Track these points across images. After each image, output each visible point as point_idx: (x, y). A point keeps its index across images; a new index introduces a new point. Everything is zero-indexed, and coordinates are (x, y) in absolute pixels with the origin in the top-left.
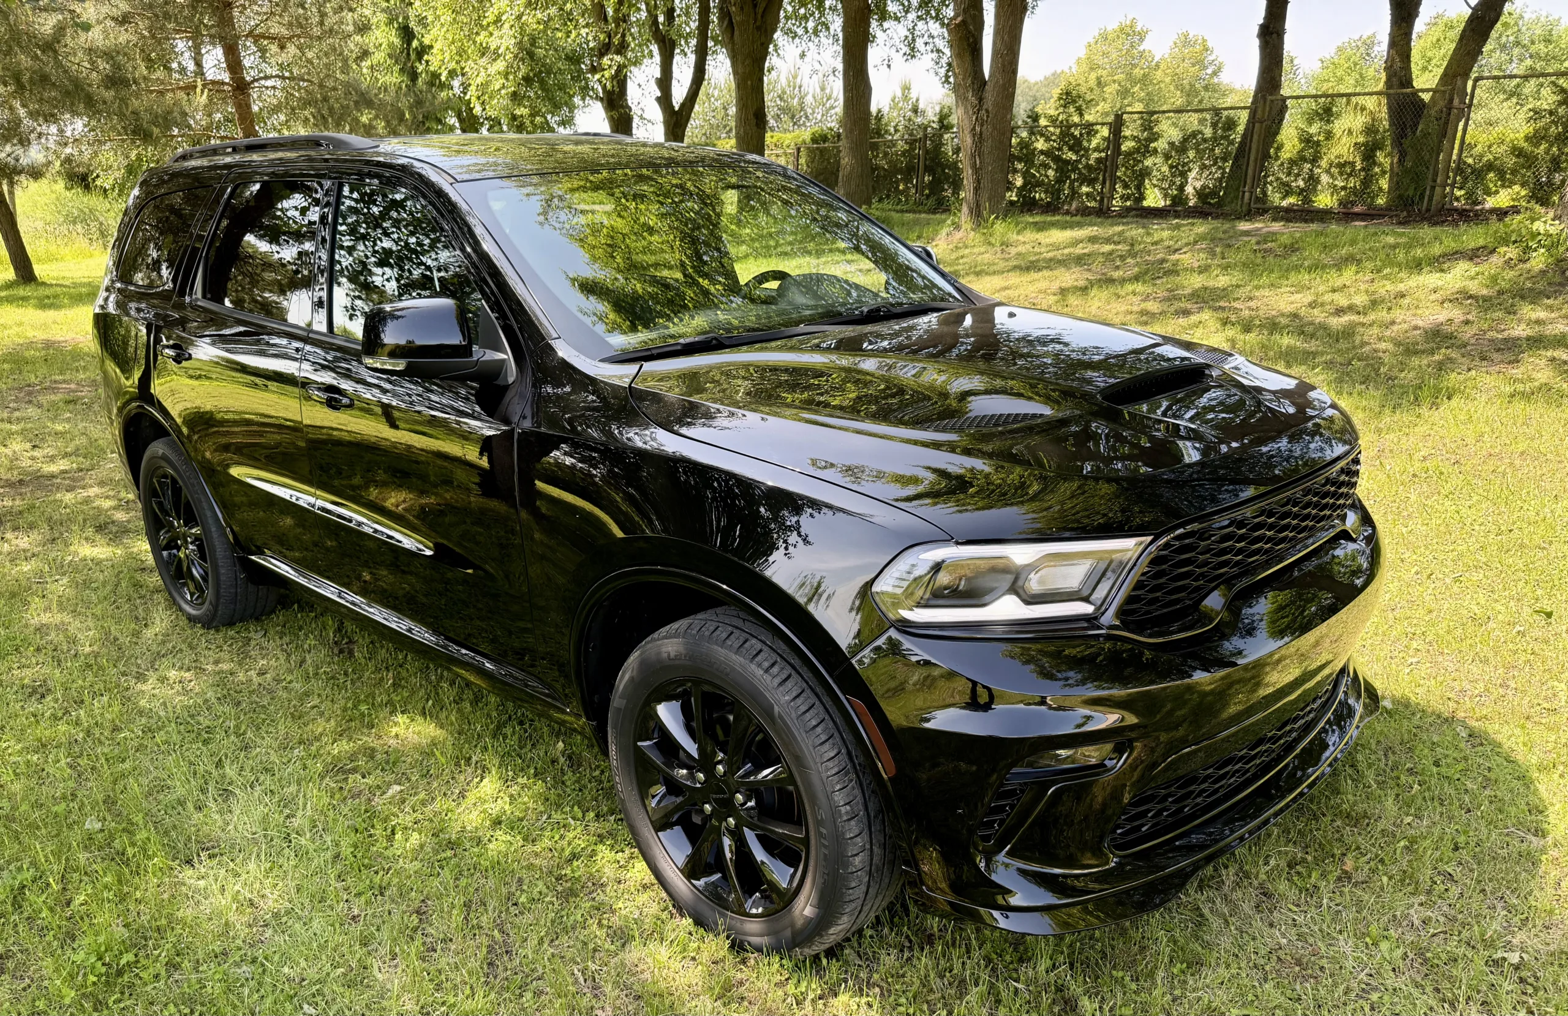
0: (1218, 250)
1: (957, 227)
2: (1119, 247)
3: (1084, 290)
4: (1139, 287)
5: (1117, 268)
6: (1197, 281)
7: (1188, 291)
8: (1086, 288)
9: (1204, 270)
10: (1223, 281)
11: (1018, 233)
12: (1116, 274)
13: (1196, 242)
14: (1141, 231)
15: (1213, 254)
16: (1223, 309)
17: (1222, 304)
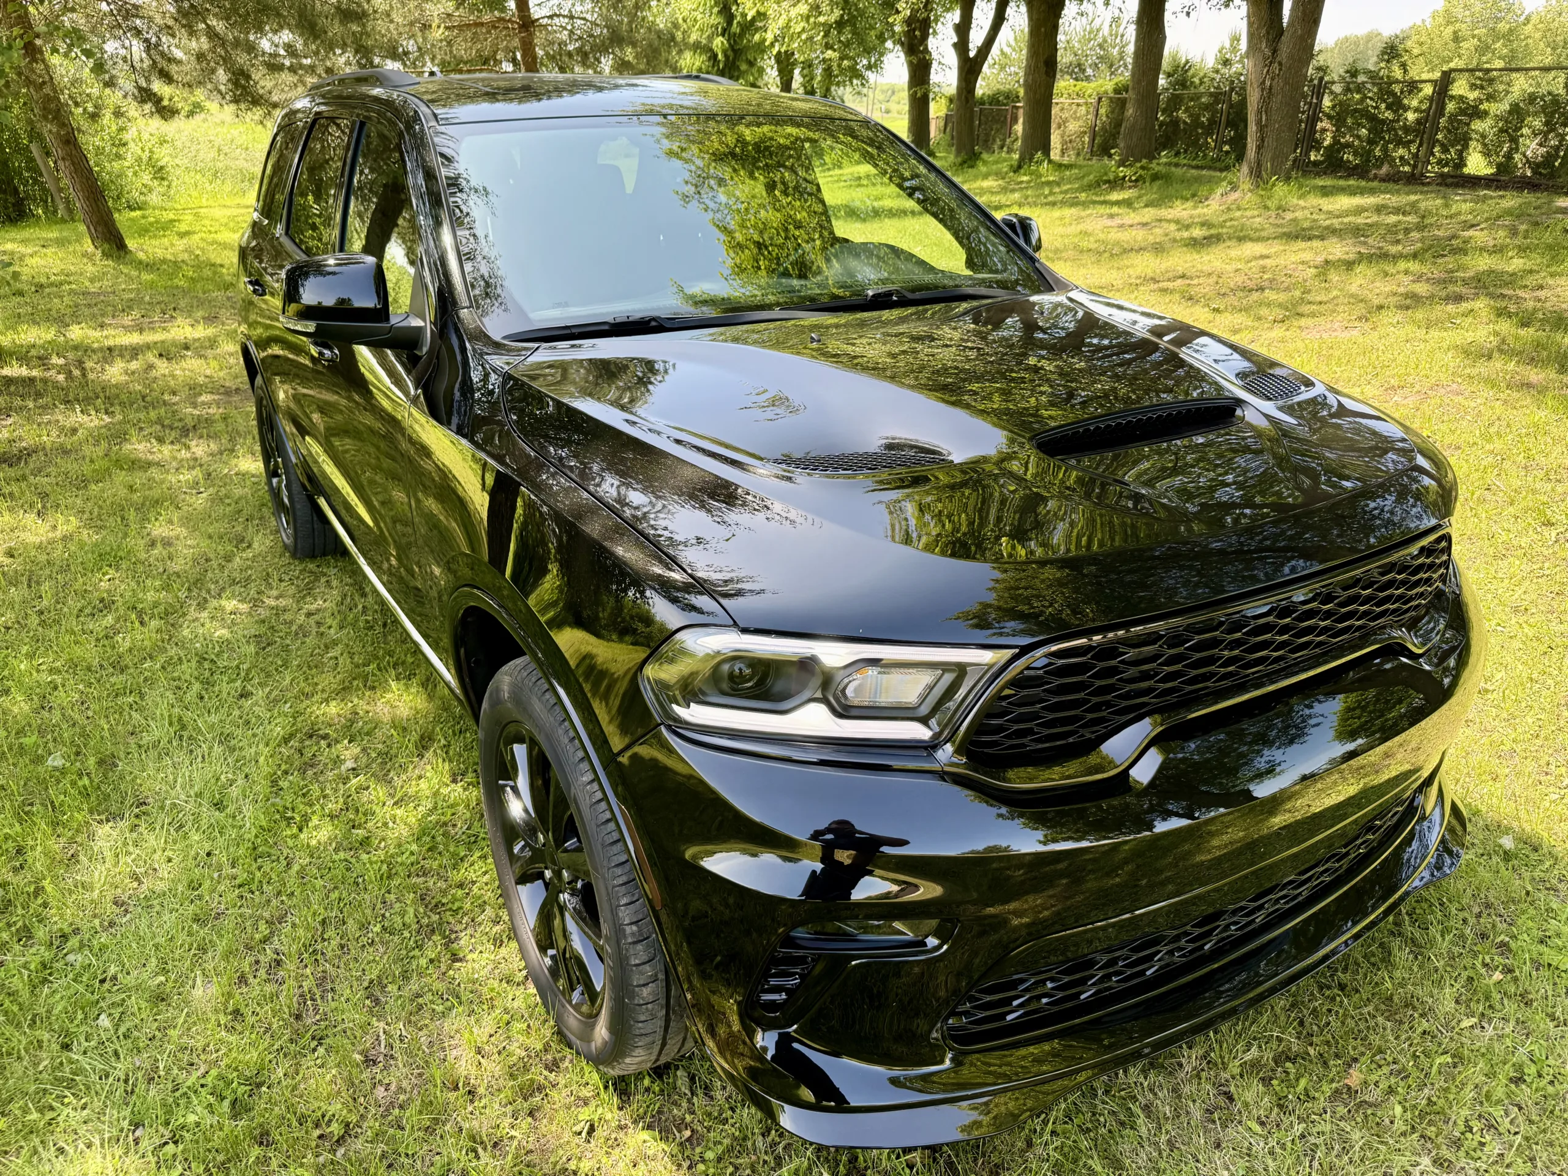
0: (1523, 227)
1: (1234, 188)
2: (1409, 218)
3: (1349, 265)
4: (1414, 266)
5: (1398, 242)
6: (1483, 263)
7: (1470, 274)
8: (1354, 262)
9: (1498, 250)
10: (1517, 264)
11: (1300, 198)
12: (1394, 249)
13: (1499, 217)
14: (1439, 202)
15: (1514, 232)
16: (1503, 296)
17: (1505, 291)
